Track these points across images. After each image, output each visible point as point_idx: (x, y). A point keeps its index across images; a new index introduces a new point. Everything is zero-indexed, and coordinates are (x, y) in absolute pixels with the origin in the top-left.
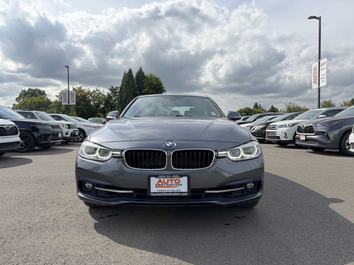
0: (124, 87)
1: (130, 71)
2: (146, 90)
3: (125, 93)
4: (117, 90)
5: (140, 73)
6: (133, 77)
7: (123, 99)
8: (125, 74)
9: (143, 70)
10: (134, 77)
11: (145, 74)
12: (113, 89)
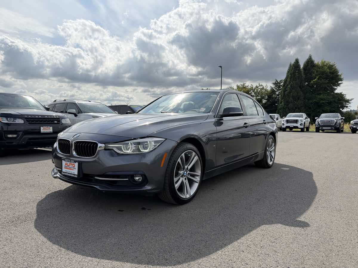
0: (288, 80)
1: (297, 61)
2: (316, 80)
3: (289, 86)
4: (281, 83)
5: (310, 62)
6: (300, 68)
7: (286, 92)
8: (290, 65)
9: (313, 58)
10: (302, 67)
11: (316, 62)
12: (276, 82)
